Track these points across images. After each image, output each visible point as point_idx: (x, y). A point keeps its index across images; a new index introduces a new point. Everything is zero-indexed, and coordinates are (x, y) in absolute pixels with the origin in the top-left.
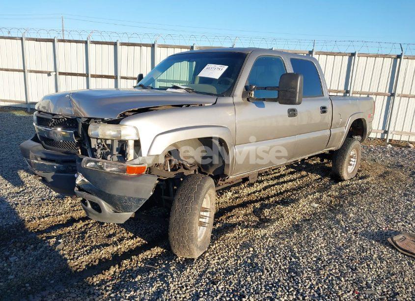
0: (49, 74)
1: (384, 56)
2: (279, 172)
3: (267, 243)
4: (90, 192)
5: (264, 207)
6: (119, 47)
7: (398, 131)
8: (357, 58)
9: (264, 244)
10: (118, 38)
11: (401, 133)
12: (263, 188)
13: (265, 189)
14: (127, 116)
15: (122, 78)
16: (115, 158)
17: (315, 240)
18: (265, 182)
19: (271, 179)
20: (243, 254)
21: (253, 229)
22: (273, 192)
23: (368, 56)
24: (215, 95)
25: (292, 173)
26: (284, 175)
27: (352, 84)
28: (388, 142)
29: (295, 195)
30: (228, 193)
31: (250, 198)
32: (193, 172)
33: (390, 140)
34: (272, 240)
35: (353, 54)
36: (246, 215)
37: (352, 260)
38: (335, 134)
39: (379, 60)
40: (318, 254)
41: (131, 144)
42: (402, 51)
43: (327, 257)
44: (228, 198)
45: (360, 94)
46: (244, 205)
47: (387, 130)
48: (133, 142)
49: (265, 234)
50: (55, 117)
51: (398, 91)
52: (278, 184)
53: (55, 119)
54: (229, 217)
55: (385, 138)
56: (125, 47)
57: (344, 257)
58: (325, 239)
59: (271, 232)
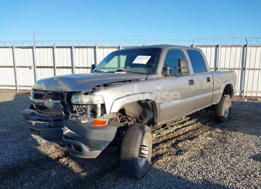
0: (30, 68)
1: (237, 46)
2: (182, 120)
3: (185, 165)
4: (74, 139)
5: (178, 142)
6: (74, 49)
7: (250, 91)
8: (220, 48)
9: (183, 165)
10: (73, 44)
11: (251, 92)
12: (174, 130)
13: (176, 130)
14: (96, 90)
15: (77, 68)
16: (89, 116)
17: (215, 160)
18: (175, 126)
19: (178, 124)
20: (172, 172)
21: (174, 156)
22: (181, 133)
23: (226, 46)
24: (146, 74)
25: (190, 120)
26: (185, 122)
27: (219, 64)
28: (244, 97)
29: (195, 133)
30: (154, 134)
31: (168, 136)
32: (133, 123)
33: (245, 97)
34: (188, 162)
35: (218, 46)
36: (167, 148)
37: (241, 172)
38: (216, 94)
39: (234, 49)
40: (219, 169)
41: (99, 106)
42: (247, 42)
43: (226, 171)
44: (154, 137)
45: (224, 70)
46: (165, 142)
47: (242, 90)
48: (100, 105)
49: (183, 159)
50: (47, 92)
51: (247, 67)
52: (183, 127)
53: (47, 94)
54: (157, 150)
55: (242, 95)
56: (77, 49)
57: (236, 170)
58: (221, 160)
59: (186, 157)
